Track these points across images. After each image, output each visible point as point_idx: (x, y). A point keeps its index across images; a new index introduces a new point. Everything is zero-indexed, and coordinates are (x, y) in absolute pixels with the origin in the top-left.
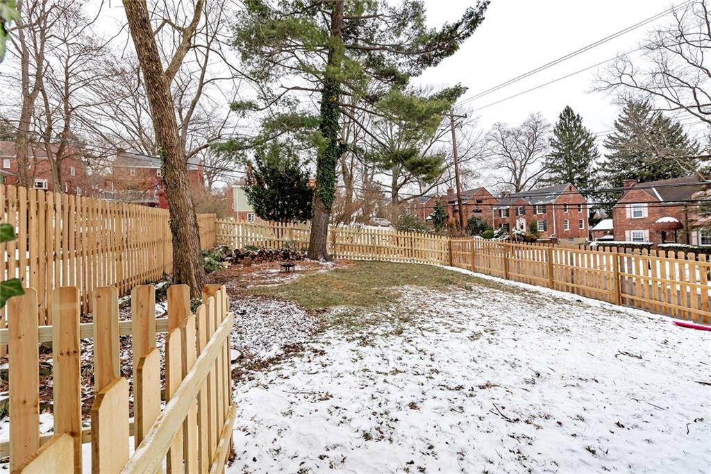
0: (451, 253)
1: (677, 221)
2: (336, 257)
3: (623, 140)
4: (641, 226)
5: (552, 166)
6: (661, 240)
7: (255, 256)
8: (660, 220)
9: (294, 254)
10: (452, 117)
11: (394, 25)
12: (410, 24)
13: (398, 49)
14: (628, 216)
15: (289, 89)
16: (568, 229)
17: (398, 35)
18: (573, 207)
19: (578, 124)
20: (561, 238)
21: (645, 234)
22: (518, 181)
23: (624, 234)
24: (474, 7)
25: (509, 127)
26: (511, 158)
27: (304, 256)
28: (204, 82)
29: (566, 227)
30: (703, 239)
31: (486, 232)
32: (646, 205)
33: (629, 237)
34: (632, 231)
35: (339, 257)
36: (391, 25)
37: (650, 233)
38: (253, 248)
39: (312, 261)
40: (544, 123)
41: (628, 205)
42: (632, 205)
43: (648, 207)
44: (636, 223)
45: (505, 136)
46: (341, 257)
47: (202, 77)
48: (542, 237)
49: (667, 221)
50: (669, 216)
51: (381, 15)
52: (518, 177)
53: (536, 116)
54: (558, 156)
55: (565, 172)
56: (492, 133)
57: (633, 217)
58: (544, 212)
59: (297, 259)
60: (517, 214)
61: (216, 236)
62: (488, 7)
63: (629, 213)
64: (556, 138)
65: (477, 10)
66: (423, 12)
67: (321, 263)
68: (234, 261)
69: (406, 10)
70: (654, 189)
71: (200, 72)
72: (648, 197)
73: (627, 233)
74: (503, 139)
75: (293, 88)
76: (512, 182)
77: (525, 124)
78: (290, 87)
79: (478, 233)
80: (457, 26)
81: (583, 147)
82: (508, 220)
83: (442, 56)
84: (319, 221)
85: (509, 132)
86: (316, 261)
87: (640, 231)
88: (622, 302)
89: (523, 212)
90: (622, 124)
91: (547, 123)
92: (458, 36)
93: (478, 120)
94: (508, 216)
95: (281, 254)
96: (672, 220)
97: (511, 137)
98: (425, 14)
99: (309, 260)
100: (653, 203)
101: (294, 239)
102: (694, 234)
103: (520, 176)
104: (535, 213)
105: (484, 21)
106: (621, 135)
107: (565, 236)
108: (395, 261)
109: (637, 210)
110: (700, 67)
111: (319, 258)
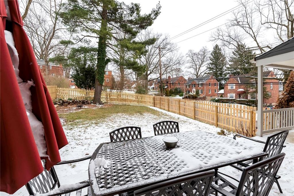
0: (154, 102)
1: (244, 90)
2: (107, 103)
3: (235, 58)
4: (233, 92)
5: (210, 68)
6: (239, 97)
7: (71, 103)
8: (238, 90)
9: (87, 102)
10: (159, 48)
11: (130, 12)
12: (136, 12)
13: (131, 22)
14: (229, 88)
15: (85, 36)
16: (210, 93)
17: (131, 16)
18: (213, 85)
19: (220, 52)
20: (207, 96)
21: (234, 95)
22: (197, 74)
23: (227, 95)
24: (155, 8)
25: (194, 52)
26: (195, 64)
27: (91, 103)
28: (55, 30)
29: (210, 92)
30: (252, 97)
31: (180, 94)
32: (235, 84)
33: (229, 96)
34: (230, 94)
35: (109, 103)
36: (128, 12)
37: (236, 95)
38: (70, 99)
39: (94, 105)
40: (208, 51)
41: (229, 85)
42: (230, 85)
43: (235, 85)
44: (231, 91)
45: (193, 55)
46: (110, 103)
47: (54, 28)
48: (200, 96)
49: (240, 90)
50: (242, 89)
51: (123, 8)
52: (197, 72)
53: (205, 48)
54: (212, 64)
55: (214, 71)
56: (188, 54)
57: (230, 89)
58: (202, 86)
59: (88, 104)
60: (193, 87)
61: (56, 95)
62: (161, 8)
63: (229, 87)
64: (212, 57)
65: (157, 9)
66: (140, 8)
67: (97, 105)
68: (61, 104)
69: (133, 7)
70: (238, 78)
71: (54, 26)
72: (235, 81)
73: (228, 94)
74: (192, 57)
75: (87, 36)
76: (195, 74)
77: (201, 51)
78: (86, 36)
79: (178, 94)
80: (150, 15)
81: (222, 61)
82: (189, 89)
83: (148, 25)
84: (97, 89)
85: (195, 54)
86: (96, 105)
87: (233, 94)
88: (195, 119)
89: (195, 86)
90: (235, 52)
91: (209, 50)
92: (152, 18)
93: (179, 49)
94: (189, 88)
95: (81, 102)
96: (242, 90)
97: (195, 56)
98: (141, 8)
99: (93, 104)
100: (237, 84)
101: (90, 96)
102: (249, 95)
103: (198, 71)
104: (199, 86)
105: (160, 13)
106: (235, 57)
107: (209, 95)
108: (132, 105)
109: (232, 86)
110: (249, 34)
111: (97, 103)
